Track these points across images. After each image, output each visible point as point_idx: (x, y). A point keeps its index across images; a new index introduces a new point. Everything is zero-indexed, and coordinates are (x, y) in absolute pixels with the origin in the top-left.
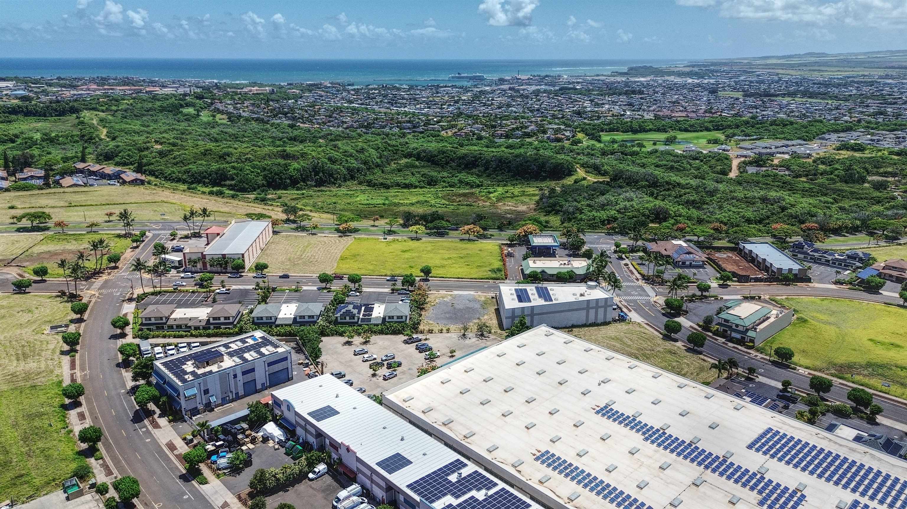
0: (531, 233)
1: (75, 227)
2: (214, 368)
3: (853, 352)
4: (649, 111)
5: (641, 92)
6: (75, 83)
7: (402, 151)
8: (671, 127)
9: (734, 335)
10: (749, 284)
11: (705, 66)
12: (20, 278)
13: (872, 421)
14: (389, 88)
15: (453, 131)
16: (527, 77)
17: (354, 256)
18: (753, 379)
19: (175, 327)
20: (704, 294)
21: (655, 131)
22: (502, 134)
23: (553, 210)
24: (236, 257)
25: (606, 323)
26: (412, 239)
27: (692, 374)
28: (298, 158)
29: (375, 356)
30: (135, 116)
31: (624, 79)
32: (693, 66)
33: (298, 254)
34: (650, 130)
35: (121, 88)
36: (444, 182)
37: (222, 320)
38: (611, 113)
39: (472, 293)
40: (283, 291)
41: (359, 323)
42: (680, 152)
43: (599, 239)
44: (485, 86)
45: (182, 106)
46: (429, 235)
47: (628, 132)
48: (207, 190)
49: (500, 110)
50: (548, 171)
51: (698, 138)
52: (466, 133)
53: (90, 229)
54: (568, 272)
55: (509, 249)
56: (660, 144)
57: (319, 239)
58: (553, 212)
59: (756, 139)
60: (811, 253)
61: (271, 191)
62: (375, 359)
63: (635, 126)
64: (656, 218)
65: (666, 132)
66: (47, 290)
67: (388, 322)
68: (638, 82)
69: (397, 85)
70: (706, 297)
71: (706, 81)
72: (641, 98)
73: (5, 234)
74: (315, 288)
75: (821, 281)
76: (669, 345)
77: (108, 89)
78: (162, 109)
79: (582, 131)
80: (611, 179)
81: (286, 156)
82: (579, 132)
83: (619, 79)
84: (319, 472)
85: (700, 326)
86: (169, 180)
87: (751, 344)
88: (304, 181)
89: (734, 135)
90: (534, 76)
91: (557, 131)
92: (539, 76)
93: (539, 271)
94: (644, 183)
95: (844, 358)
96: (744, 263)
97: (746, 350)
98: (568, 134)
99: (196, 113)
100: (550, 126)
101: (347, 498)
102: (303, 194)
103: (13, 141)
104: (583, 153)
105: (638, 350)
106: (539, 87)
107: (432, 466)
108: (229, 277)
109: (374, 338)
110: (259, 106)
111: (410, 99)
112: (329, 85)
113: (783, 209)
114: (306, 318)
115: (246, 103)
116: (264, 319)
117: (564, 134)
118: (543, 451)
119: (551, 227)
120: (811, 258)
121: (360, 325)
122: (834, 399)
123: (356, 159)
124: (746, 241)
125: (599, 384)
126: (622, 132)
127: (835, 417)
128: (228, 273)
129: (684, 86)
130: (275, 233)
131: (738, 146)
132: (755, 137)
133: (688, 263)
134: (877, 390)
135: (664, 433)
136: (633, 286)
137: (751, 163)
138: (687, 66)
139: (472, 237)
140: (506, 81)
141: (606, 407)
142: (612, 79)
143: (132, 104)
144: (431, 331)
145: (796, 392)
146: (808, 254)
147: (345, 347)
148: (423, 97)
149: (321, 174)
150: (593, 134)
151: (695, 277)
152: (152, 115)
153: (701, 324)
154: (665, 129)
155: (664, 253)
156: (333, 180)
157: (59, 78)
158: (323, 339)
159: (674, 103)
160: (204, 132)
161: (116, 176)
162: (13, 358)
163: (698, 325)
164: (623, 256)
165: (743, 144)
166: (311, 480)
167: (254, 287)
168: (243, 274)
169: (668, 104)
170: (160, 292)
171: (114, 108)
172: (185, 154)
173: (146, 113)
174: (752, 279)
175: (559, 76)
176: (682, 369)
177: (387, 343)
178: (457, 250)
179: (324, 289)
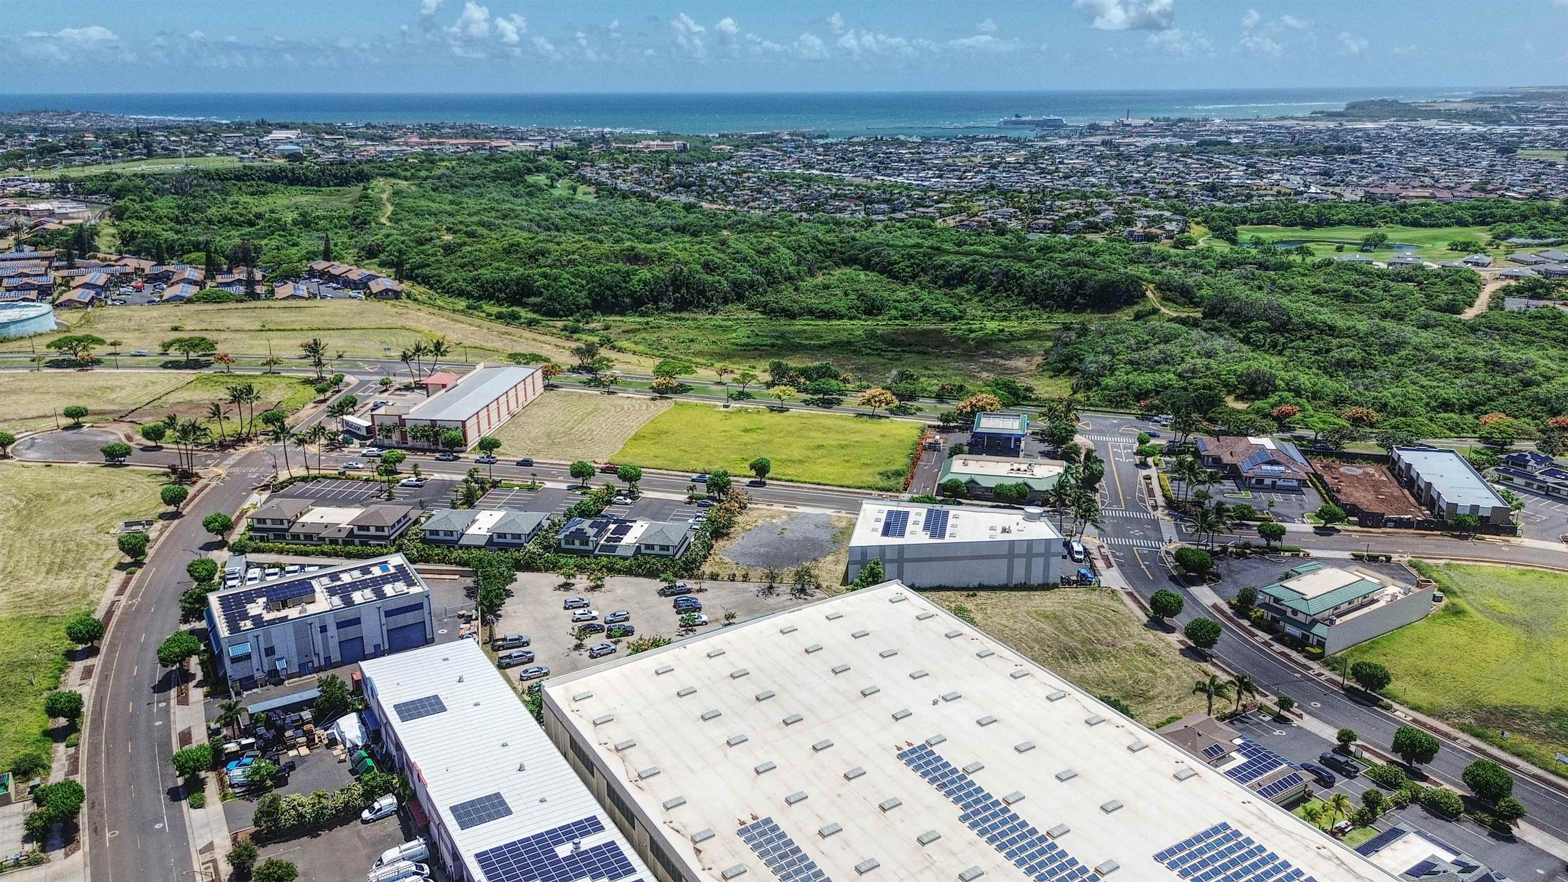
0: (983, 409)
1: (250, 363)
2: (293, 613)
3: (1534, 684)
4: (1358, 185)
5: (1356, 150)
6: (390, 133)
7: (841, 253)
8: (1384, 217)
9: (1290, 629)
10: (1383, 530)
11: (1507, 100)
12: (126, 442)
13: (1502, 833)
14: (886, 143)
15: (958, 219)
16: (1141, 122)
17: (659, 433)
18: (1288, 720)
19: (302, 537)
20: (1273, 543)
21: (1350, 223)
22: (1045, 226)
23: (1068, 367)
24: (453, 425)
25: (1046, 587)
26: (772, 409)
27: (1168, 697)
28: (653, 262)
29: (595, 613)
30: (452, 186)
31: (1332, 125)
32: (1482, 101)
33: (568, 425)
34: (1341, 222)
35: (454, 141)
36: (896, 308)
37: (373, 531)
38: (1276, 188)
39: (829, 512)
40: (510, 487)
41: (596, 552)
42: (1383, 266)
43: (1119, 426)
44: (1060, 137)
45: (529, 172)
46: (806, 402)
47: (1295, 225)
48: (495, 310)
49: (1067, 182)
50: (1090, 296)
51: (1436, 239)
52: (980, 222)
53: (268, 367)
54: (1017, 485)
55: (938, 437)
56: (1351, 250)
57: (616, 402)
58: (1067, 371)
59: (1552, 244)
60: (1540, 477)
61: (598, 316)
62: (594, 618)
63: (1310, 214)
64: (1250, 393)
65: (1373, 226)
66: (157, 464)
67: (643, 555)
68: (1360, 130)
69: (902, 137)
70: (1276, 550)
71: (1500, 130)
72: (1352, 162)
73: (142, 371)
74: (564, 486)
75: (1543, 533)
76: (1152, 638)
77: (435, 144)
78: (497, 177)
79: (1205, 221)
80: (1204, 313)
81: (634, 258)
82: (1198, 223)
83: (1321, 125)
84: (380, 810)
85: (1232, 606)
86: (448, 292)
87: (1317, 651)
88: (656, 300)
89: (1510, 235)
90: (1158, 120)
91: (1153, 221)
92: (1168, 120)
93: (964, 479)
94: (1260, 324)
95: (1506, 695)
96: (1395, 490)
97: (1304, 661)
98: (1172, 227)
99: (548, 182)
100: (1144, 212)
101: (393, 862)
102: (647, 323)
103: (251, 224)
104: (1185, 263)
105: (1083, 643)
106: (1160, 140)
107: (542, 824)
108: (437, 459)
109: (608, 581)
110: (649, 173)
111: (913, 161)
112: (786, 137)
113: (1527, 383)
114: (509, 537)
115: (632, 168)
116: (441, 534)
117: (1162, 228)
118: (762, 817)
119: (1034, 400)
120: (1539, 488)
121: (596, 557)
122: (1439, 777)
123: (751, 266)
124: (1409, 445)
125: (935, 703)
126: (1284, 225)
127: (1425, 814)
128: (439, 451)
129: (1449, 139)
130: (549, 387)
131: (1510, 256)
132: (1552, 240)
133: (1268, 482)
134: (1546, 769)
135: (1005, 810)
136: (1139, 520)
137: (1519, 291)
138: (1470, 101)
139: (878, 411)
140: (1102, 128)
141: (923, 747)
142: (1309, 125)
143: (453, 168)
144: (714, 577)
145: (1366, 755)
146: (1534, 478)
147: (558, 592)
148: (936, 158)
149: (683, 291)
150: (1222, 228)
151: (1272, 509)
152: (479, 186)
153: (1234, 602)
154: (1370, 221)
155: (1227, 459)
156: (703, 301)
157: (368, 126)
158: (519, 575)
159: (1417, 170)
160: (540, 215)
161: (362, 285)
162: (43, 569)
163: (1229, 603)
164: (1150, 460)
165: (1520, 254)
166: (365, 822)
167: (464, 477)
168: (461, 455)
169: (1402, 172)
170: (315, 478)
171: (423, 173)
172: (480, 251)
173: (469, 181)
174: (1390, 520)
175: (1206, 120)
176: (1154, 686)
177: (631, 591)
178: (843, 432)
179: (577, 488)
